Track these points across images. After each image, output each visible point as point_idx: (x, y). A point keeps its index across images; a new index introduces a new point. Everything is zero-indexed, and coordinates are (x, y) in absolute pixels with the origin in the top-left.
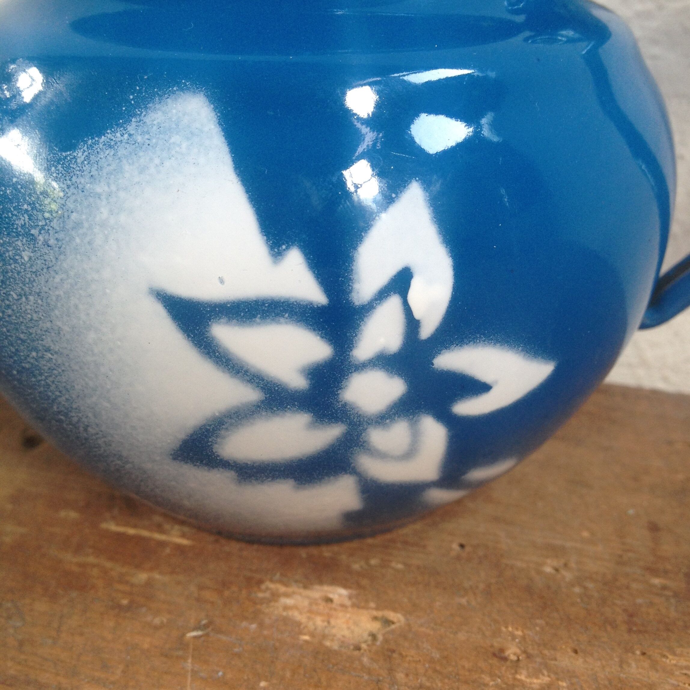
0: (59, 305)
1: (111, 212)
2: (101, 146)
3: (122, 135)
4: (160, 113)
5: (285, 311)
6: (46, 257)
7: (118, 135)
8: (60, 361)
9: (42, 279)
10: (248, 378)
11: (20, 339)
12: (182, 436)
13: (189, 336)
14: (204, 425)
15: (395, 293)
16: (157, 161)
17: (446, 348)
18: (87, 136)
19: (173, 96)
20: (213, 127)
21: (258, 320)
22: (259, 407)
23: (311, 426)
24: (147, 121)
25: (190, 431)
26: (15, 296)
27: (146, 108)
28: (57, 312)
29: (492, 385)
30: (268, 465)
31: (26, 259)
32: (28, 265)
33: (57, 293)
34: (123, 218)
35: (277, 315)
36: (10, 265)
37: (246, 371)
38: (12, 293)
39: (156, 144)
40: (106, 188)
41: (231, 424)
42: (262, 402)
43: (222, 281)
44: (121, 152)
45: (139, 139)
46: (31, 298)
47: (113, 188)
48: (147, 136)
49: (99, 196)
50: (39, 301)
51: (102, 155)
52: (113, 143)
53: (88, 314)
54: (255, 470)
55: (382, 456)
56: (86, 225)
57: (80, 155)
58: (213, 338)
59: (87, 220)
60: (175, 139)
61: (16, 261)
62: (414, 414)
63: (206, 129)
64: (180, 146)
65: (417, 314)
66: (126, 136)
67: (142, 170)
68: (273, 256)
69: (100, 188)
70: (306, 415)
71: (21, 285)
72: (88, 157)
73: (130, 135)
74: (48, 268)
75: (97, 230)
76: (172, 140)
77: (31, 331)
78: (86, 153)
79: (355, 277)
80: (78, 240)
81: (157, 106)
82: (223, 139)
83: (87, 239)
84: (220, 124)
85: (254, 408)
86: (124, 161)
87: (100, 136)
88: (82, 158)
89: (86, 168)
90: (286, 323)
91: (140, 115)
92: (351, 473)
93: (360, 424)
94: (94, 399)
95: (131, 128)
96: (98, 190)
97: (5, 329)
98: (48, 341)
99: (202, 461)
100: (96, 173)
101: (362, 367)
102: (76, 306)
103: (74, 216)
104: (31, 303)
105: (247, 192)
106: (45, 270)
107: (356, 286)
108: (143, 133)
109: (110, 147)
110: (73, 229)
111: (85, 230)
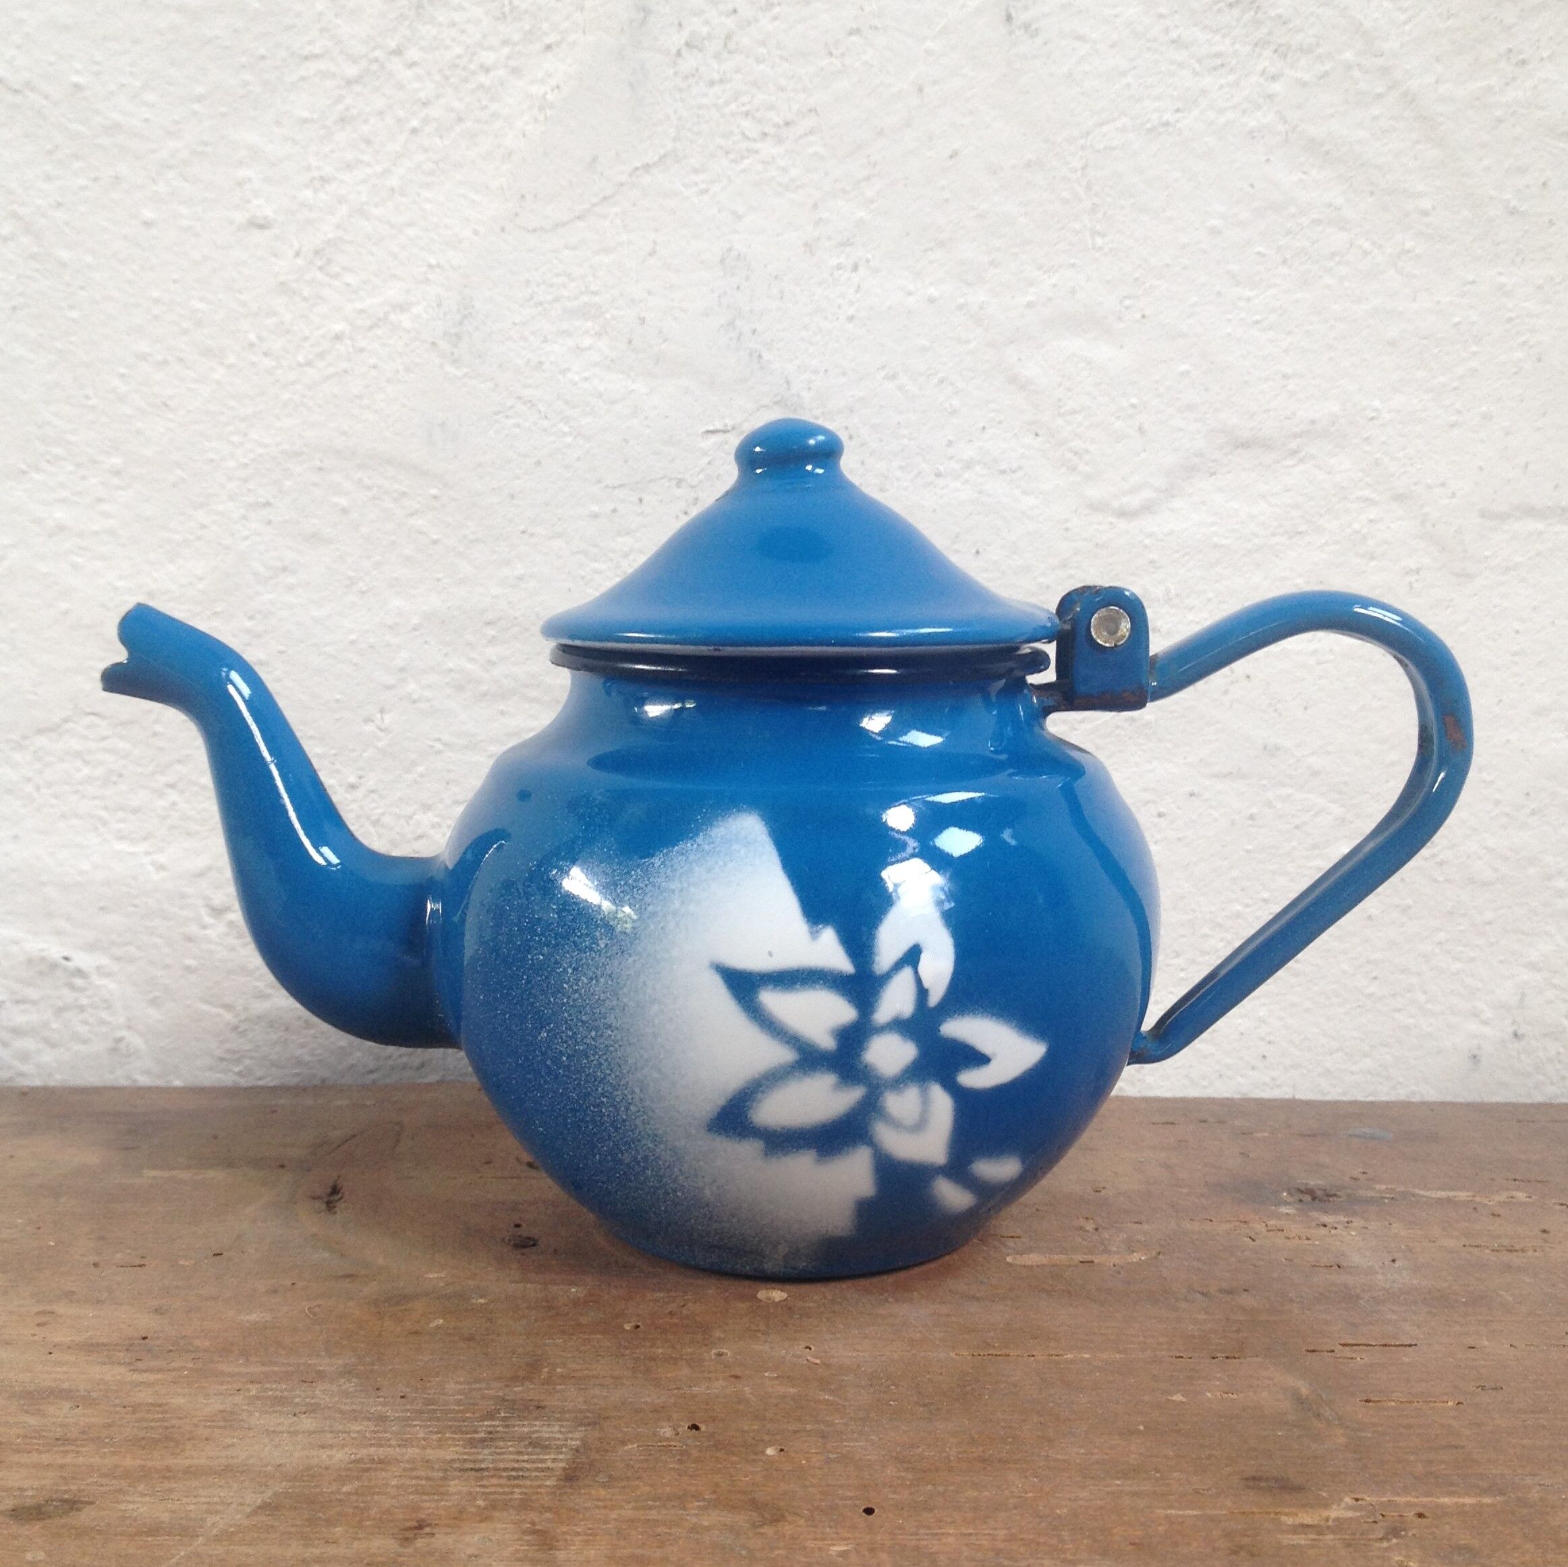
0: (628, 983)
1: (683, 903)
2: (674, 853)
3: (692, 845)
4: (722, 829)
5: (820, 978)
6: (623, 943)
7: (689, 845)
8: (619, 1037)
9: (616, 963)
10: (787, 1039)
11: (582, 1021)
12: (722, 1102)
13: (740, 1002)
14: (744, 1089)
15: (908, 964)
16: (721, 863)
17: (950, 1017)
18: (663, 847)
19: (733, 816)
20: (764, 837)
21: (798, 986)
22: (793, 1067)
23: (837, 1087)
24: (713, 834)
25: (729, 1096)
26: (585, 981)
27: (711, 825)
28: (625, 990)
29: (991, 1057)
30: (795, 1132)
31: (602, 946)
32: (604, 951)
33: (628, 973)
34: (692, 908)
35: (814, 982)
36: (585, 953)
37: (785, 1033)
38: (583, 978)
39: (720, 851)
40: (680, 885)
41: (767, 1087)
42: (797, 1062)
43: (770, 954)
44: (692, 857)
45: (706, 847)
46: (602, 980)
47: (685, 885)
48: (712, 846)
49: (673, 891)
50: (610, 983)
51: (675, 860)
52: (684, 851)
53: (654, 989)
54: (782, 1138)
55: (896, 1124)
56: (660, 914)
57: (657, 861)
58: (761, 1003)
59: (662, 910)
60: (735, 847)
61: (591, 949)
62: (924, 1080)
63: (759, 839)
64: (739, 851)
65: (926, 984)
66: (695, 846)
67: (709, 870)
68: (812, 933)
69: (675, 885)
70: (833, 1076)
71: (593, 969)
72: (663, 863)
73: (698, 845)
74: (622, 952)
75: (669, 918)
76: (733, 848)
77: (595, 1011)
78: (662, 860)
79: (876, 950)
80: (652, 927)
81: (720, 824)
82: (773, 846)
83: (661, 925)
84: (771, 836)
85: (789, 1069)
86: (694, 864)
87: (674, 847)
88: (659, 863)
89: (662, 870)
90: (821, 990)
91: (706, 831)
92: (867, 1145)
93: (877, 1087)
94: (645, 1071)
95: (700, 840)
96: (673, 887)
97: (566, 1015)
98: (611, 1019)
99: (735, 1131)
100: (671, 874)
101: (882, 1029)
102: (645, 984)
103: (650, 908)
104: (601, 984)
105: (792, 884)
106: (619, 954)
107: (877, 959)
108: (709, 843)
109: (682, 854)
110: (649, 918)
111: (659, 919)
